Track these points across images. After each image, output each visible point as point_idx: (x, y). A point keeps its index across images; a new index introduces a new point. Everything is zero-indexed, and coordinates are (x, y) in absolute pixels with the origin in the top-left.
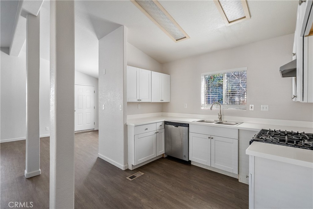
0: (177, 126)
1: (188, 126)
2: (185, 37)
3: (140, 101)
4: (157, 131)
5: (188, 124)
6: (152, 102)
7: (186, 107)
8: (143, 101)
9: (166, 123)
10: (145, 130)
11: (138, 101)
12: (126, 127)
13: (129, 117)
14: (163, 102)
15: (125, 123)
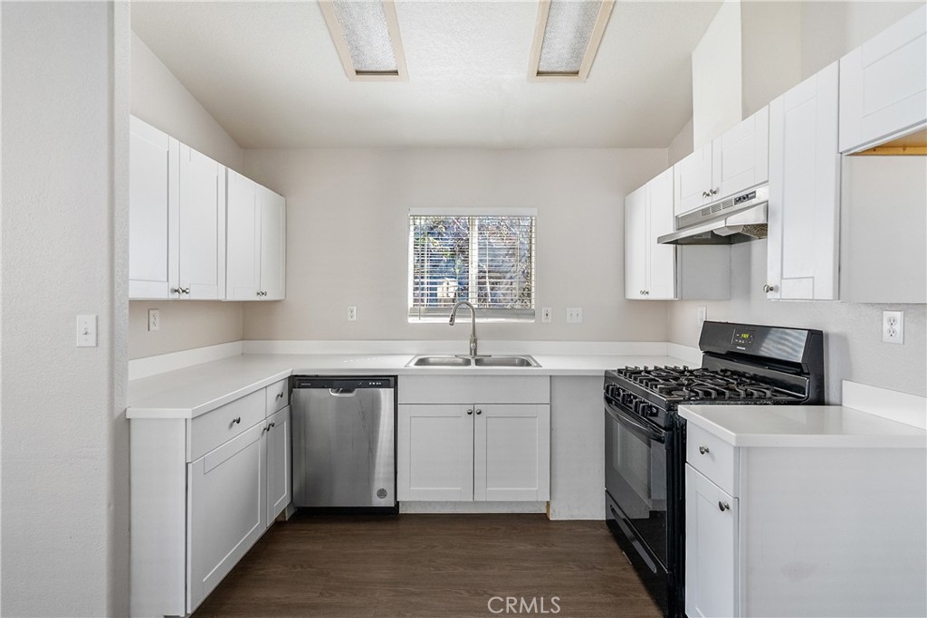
0: (349, 391)
1: (396, 386)
2: (396, 72)
3: (184, 297)
4: (270, 420)
5: (396, 377)
6: (230, 298)
7: (355, 318)
8: (194, 295)
9: (296, 382)
10: (231, 425)
11: (176, 296)
12: (122, 429)
13: (139, 370)
14: (263, 298)
15: (117, 413)
